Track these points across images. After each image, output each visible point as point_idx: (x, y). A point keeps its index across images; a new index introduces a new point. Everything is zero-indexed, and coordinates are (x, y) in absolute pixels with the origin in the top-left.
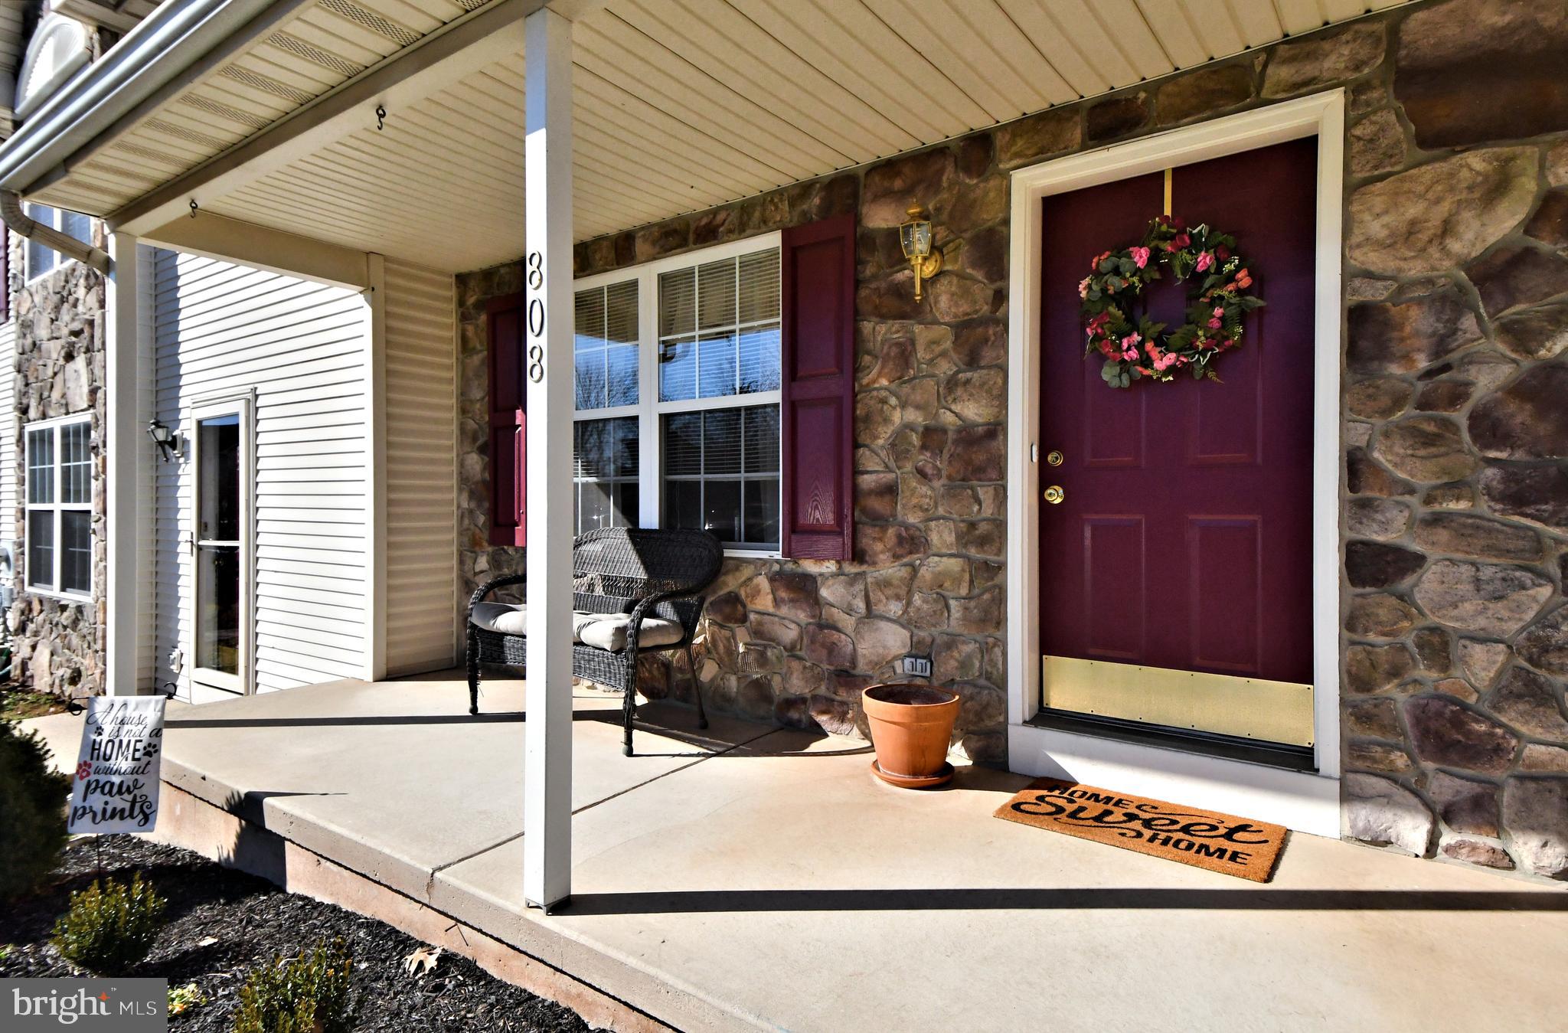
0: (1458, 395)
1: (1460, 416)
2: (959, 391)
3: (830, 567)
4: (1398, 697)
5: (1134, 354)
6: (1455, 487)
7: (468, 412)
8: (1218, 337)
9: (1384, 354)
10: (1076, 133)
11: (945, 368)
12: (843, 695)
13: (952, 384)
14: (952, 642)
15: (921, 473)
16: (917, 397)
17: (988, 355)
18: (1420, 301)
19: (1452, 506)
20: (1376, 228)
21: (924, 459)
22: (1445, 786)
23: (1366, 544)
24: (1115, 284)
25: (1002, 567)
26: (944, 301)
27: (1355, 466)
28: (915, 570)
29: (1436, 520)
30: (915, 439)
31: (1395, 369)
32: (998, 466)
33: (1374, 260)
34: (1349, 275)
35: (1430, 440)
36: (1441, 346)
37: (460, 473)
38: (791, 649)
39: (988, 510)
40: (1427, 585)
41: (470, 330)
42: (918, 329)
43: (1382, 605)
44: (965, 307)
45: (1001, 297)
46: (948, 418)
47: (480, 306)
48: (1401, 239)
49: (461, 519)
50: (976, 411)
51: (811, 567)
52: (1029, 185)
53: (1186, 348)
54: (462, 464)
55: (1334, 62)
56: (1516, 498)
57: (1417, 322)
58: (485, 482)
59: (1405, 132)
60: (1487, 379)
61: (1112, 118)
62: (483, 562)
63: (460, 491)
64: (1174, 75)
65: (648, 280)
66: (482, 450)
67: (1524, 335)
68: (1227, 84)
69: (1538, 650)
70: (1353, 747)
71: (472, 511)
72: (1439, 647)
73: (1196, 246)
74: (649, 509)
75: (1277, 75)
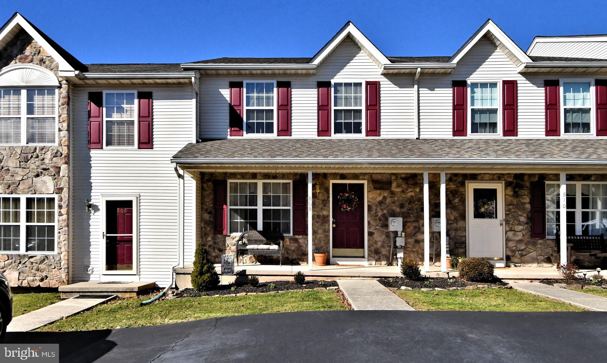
0: (377, 216)
1: (377, 218)
2: (323, 210)
3: (301, 236)
4: (372, 248)
5: (345, 207)
6: (377, 225)
7: (204, 204)
9: (371, 211)
10: (339, 178)
11: (321, 206)
12: (304, 257)
13: (322, 209)
14: (322, 247)
15: (317, 222)
16: (316, 210)
17: (327, 205)
18: (374, 205)
19: (377, 227)
20: (370, 197)
21: (317, 220)
22: (377, 257)
23: (370, 232)
24: (343, 198)
25: (329, 236)
26: (320, 196)
27: (369, 223)
28: (316, 237)
29: (376, 229)
30: (316, 217)
31: (372, 212)
32: (329, 221)
33: (370, 200)
34: (368, 201)
35: (375, 220)
36: (376, 211)
37: (201, 218)
38: (293, 251)
39: (327, 227)
40: (375, 236)
41: (205, 185)
42: (316, 200)
43: (371, 238)
44: (323, 198)
45: (329, 197)
46: (321, 214)
47: (208, 180)
48: (373, 198)
49: (202, 229)
50: (325, 213)
51: (297, 237)
52: (332, 182)
53: (352, 207)
54: (201, 216)
55: (366, 177)
56: (382, 227)
57: (374, 207)
58: (210, 220)
59: (372, 187)
60: (380, 214)
61: (343, 176)
62: (209, 239)
63: (201, 222)
64: (350, 173)
65: (260, 183)
66: (210, 213)
67: (382, 210)
68: (356, 176)
69: (384, 242)
70: (369, 255)
71: (205, 227)
72: (376, 242)
73: (352, 194)
74: (260, 227)
75: (361, 177)
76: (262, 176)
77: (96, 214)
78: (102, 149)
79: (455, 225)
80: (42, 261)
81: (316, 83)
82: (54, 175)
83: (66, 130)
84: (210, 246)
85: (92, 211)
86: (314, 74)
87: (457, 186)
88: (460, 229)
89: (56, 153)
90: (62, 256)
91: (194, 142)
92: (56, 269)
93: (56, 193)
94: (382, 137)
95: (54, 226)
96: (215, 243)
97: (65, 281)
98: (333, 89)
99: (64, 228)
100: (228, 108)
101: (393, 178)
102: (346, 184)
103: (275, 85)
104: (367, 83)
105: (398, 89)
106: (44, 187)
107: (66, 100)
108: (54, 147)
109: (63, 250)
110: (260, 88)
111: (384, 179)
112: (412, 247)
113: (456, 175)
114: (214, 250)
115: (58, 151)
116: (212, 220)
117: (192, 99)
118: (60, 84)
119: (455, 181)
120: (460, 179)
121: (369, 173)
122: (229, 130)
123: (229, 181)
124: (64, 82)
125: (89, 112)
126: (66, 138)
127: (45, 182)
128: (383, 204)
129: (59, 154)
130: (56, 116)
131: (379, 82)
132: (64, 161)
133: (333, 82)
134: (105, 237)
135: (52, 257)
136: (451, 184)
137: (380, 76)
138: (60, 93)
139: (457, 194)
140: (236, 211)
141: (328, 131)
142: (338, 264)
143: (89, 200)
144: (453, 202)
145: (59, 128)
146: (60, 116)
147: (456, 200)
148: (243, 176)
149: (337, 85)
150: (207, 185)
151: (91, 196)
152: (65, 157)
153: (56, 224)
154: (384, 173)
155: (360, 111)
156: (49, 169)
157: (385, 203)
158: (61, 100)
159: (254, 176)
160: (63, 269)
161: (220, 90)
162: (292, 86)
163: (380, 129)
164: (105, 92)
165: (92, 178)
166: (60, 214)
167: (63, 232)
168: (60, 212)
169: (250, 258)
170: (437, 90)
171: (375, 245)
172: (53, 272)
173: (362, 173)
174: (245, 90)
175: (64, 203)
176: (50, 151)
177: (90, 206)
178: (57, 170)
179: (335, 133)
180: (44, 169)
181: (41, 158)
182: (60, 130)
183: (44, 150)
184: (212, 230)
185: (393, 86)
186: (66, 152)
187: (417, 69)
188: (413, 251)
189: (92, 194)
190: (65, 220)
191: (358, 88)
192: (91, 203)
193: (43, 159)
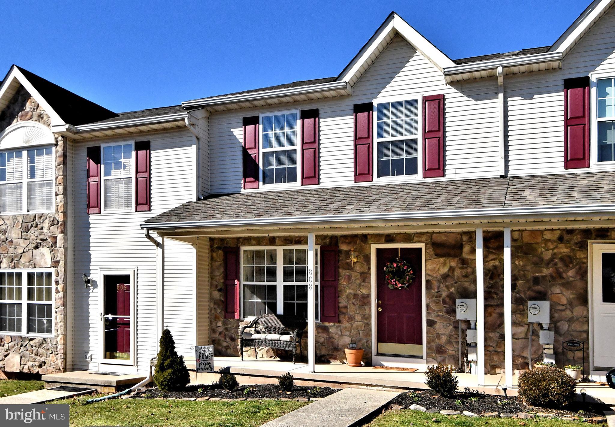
0: (440, 296)
1: (441, 299)
2: (361, 287)
3: (332, 324)
4: (434, 345)
5: (394, 283)
6: (440, 311)
7: (214, 279)
8: (408, 282)
9: (431, 288)
10: (383, 240)
11: (358, 282)
12: (335, 353)
13: (360, 285)
14: (360, 340)
15: (353, 303)
16: (352, 287)
17: (367, 280)
18: (435, 280)
19: (441, 314)
20: (430, 267)
21: (354, 301)
22: (440, 358)
23: (430, 320)
24: (391, 269)
25: (370, 324)
26: (358, 268)
27: (428, 307)
28: (352, 325)
29: (438, 316)
30: (352, 297)
31: (433, 291)
32: (370, 303)
33: (430, 273)
34: (427, 275)
35: (437, 303)
36: (438, 288)
37: (211, 297)
38: (322, 344)
39: (368, 312)
40: (437, 326)
41: (214, 254)
42: (352, 273)
43: (431, 329)
44: (362, 270)
45: (369, 269)
46: (359, 292)
47: (219, 248)
48: (433, 270)
49: (211, 310)
50: (364, 291)
51: (327, 324)
52: (374, 247)
53: (403, 283)
54: (211, 294)
55: (423, 238)
56: (447, 313)
57: (435, 284)
58: (220, 300)
59: (432, 253)
60: (444, 294)
61: (390, 239)
62: (220, 324)
63: (211, 302)
64: (400, 234)
65: (280, 250)
66: (220, 290)
67: (448, 287)
68: (408, 238)
69: (450, 336)
70: (428, 354)
71: (215, 309)
72: (439, 336)
73: (404, 265)
74: (280, 310)
75: (416, 239)
76: (282, 241)
77: (95, 290)
78: (100, 213)
79: (568, 312)
80: (41, 345)
81: (352, 107)
82: (52, 247)
83: (63, 194)
84: (220, 333)
85: (91, 288)
86: (348, 96)
87: (573, 250)
88: (577, 319)
89: (53, 221)
90: (59, 339)
91: (194, 200)
92: (53, 354)
93: (53, 267)
94: (448, 177)
95: (51, 305)
96: (226, 329)
97: (61, 368)
98: (375, 114)
99: (61, 307)
100: (241, 153)
101: (465, 238)
102: (396, 250)
103: (299, 115)
104: (426, 99)
105: (474, 102)
106: (43, 260)
107: (62, 159)
108: (51, 213)
109: (59, 332)
110: (279, 122)
111: (451, 240)
112: (495, 345)
113: (570, 232)
114: (225, 339)
115: (54, 218)
116: (223, 299)
117: (191, 145)
118: (57, 141)
119: (568, 241)
120: (577, 238)
121: (428, 233)
122: (242, 182)
123: (243, 248)
124: (60, 138)
125: (88, 171)
126: (62, 203)
127: (43, 254)
128: (449, 279)
129: (56, 222)
130: (53, 178)
131: (443, 95)
132: (60, 230)
133: (375, 102)
134: (103, 319)
135: (49, 340)
136: (560, 245)
137: (445, 87)
138: (57, 152)
139: (571, 262)
140: (251, 287)
141: (368, 174)
142: (382, 366)
143: (87, 274)
144: (564, 275)
145: (56, 192)
146: (56, 178)
147: (571, 273)
148: (259, 241)
149: (382, 107)
150: (217, 254)
151: (90, 270)
152: (61, 225)
153: (53, 302)
154: (451, 232)
155: (415, 141)
156: (47, 239)
157: (453, 278)
158: (58, 159)
159: (272, 241)
160: (59, 355)
161: (232, 130)
162: (320, 116)
163: (445, 165)
164: (102, 146)
165: (91, 249)
166: (57, 292)
167: (59, 311)
168: (57, 289)
169: (268, 351)
170: (538, 98)
171: (437, 341)
172: (51, 358)
173: (417, 233)
174: (261, 126)
175: (60, 278)
176: (48, 219)
177: (88, 281)
178: (54, 240)
179: (378, 176)
180: (42, 240)
181: (39, 226)
182: (57, 195)
183: (42, 218)
184: (223, 313)
185: (466, 98)
186: (62, 219)
187: (497, 68)
188: (498, 352)
189: (91, 268)
190: (61, 298)
191: (413, 107)
192: (89, 278)
193: (42, 229)
